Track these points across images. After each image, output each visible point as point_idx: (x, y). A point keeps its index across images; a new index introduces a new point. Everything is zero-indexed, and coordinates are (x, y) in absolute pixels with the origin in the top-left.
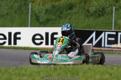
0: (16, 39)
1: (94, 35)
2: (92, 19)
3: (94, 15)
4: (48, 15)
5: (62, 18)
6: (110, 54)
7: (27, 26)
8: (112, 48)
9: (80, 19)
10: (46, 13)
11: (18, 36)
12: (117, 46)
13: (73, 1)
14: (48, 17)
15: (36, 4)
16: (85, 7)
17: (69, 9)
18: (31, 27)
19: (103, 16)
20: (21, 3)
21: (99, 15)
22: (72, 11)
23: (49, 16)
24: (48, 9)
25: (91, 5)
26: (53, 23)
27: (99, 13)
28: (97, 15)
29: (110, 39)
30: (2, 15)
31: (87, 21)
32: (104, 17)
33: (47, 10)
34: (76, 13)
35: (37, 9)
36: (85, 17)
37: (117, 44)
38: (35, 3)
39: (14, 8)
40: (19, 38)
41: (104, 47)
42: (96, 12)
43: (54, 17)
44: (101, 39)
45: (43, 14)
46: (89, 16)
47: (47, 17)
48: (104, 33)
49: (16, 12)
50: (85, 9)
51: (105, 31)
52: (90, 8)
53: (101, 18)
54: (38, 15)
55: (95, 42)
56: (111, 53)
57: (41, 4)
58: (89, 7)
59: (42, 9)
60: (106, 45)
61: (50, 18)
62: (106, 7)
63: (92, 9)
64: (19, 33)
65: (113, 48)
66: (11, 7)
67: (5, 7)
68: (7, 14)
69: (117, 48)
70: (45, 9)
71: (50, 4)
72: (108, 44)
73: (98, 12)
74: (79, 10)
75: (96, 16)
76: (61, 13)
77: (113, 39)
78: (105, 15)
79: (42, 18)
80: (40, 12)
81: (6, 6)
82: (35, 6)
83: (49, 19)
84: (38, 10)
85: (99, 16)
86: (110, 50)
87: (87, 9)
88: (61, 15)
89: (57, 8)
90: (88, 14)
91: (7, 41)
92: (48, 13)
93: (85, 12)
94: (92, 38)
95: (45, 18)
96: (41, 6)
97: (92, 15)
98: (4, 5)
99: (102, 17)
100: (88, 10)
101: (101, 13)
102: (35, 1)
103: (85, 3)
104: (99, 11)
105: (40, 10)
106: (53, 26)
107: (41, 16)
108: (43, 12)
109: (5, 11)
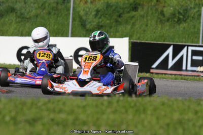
1: (170, 51)
2: (167, 26)
3: (170, 20)
4: (100, 18)
5: (120, 24)
6: (195, 82)
7: (67, 36)
8: (198, 71)
9: (149, 25)
10: (96, 15)
14: (99, 22)
15: (81, 1)
16: (157, 7)
17: (133, 10)
18: (72, 36)
19: (185, 21)
21: (179, 19)
22: (136, 13)
23: (101, 20)
24: (99, 9)
25: (166, 5)
27: (179, 17)
28: (176, 20)
29: (195, 58)
30: (28, 17)
31: (159, 29)
32: (187, 24)
33: (98, 11)
34: (143, 16)
35: (82, 8)
36: (157, 22)
39: (47, 7)
41: (186, 70)
42: (174, 15)
43: (108, 21)
44: (182, 57)
45: (91, 16)
46: (164, 22)
47: (97, 21)
48: (186, 48)
49: (49, 13)
50: (157, 10)
51: (188, 46)
52: (165, 9)
53: (181, 25)
54: (84, 18)
55: (171, 63)
56: (196, 80)
57: (89, 1)
58: (164, 7)
59: (89, 9)
60: (189, 68)
61: (103, 22)
63: (168, 11)
65: (200, 72)
66: (42, 5)
67: (32, 5)
68: (37, 16)
70: (96, 9)
71: (102, 1)
73: (177, 15)
74: (148, 12)
75: (174, 21)
76: (120, 16)
77: (200, 58)
78: (188, 20)
79: (90, 23)
80: (87, 14)
81: (34, 3)
82: (79, 4)
83: (101, 24)
84: (84, 10)
85: (179, 21)
86: (194, 76)
87: (160, 9)
88: (120, 20)
89: (114, 7)
90: (162, 18)
92: (99, 16)
93: (157, 15)
94: (168, 56)
95: (95, 23)
96: (89, 5)
97: (168, 20)
99: (183, 23)
100: (162, 13)
101: (182, 16)
103: (158, 1)
104: (179, 13)
105: (88, 10)
107: (89, 21)
108: (91, 13)
109: (34, 11)
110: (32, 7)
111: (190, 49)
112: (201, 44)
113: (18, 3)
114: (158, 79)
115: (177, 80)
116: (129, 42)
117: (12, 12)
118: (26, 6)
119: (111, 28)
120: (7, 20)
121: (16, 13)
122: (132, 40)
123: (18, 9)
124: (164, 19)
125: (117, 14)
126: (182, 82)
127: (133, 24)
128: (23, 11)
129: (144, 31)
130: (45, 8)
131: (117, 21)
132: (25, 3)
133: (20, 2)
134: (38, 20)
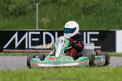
1: (16, 36)
3: (14, 14)
8: (36, 49)
12: (42, 47)
27: (19, 11)
37: (42, 44)
41: (28, 49)
44: (25, 39)
48: (27, 33)
55: (17, 44)
60: (30, 47)
65: (38, 49)
69: (42, 49)
72: (32, 45)
77: (38, 39)
78: (26, 13)
86: (34, 52)
94: (14, 39)
101: (22, 11)
111: (30, 33)
112: (37, 30)
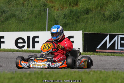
0: (34, 42)
1: (107, 38)
2: (107, 23)
3: (109, 19)
4: (66, 19)
5: (79, 22)
6: (119, 57)
7: (46, 31)
9: (96, 23)
10: (64, 18)
11: (36, 40)
13: (90, 6)
14: (66, 22)
15: (55, 9)
16: (101, 11)
17: (86, 14)
18: (48, 31)
20: (40, 8)
21: (114, 19)
22: (88, 15)
23: (67, 20)
24: (66, 14)
25: (106, 10)
26: (71, 27)
27: (113, 17)
29: (122, 42)
30: (23, 19)
31: (102, 25)
32: (119, 21)
33: (65, 15)
34: (92, 18)
35: (56, 13)
36: (101, 20)
38: (53, 8)
39: (34, 13)
40: (38, 42)
43: (71, 21)
45: (61, 18)
46: (105, 20)
49: (36, 17)
50: (100, 13)
51: (118, 35)
52: (106, 13)
53: (116, 22)
54: (57, 19)
55: (108, 45)
57: (60, 9)
61: (68, 22)
62: (121, 11)
64: (37, 37)
66: (31, 12)
67: (25, 12)
68: (28, 19)
70: (64, 13)
71: (68, 9)
72: (121, 46)
74: (95, 15)
75: (111, 20)
76: (78, 18)
78: (120, 19)
79: (60, 22)
80: (58, 17)
81: (27, 11)
82: (54, 11)
84: (56, 14)
87: (102, 13)
88: (78, 20)
89: (74, 12)
91: (26, 44)
92: (66, 17)
93: (101, 16)
94: (106, 41)
95: (63, 22)
96: (60, 12)
97: (107, 19)
98: (25, 11)
99: (116, 20)
100: (104, 14)
101: (115, 17)
102: (54, 7)
103: (101, 8)
104: (114, 15)
105: (59, 14)
106: (71, 30)
107: (60, 21)
108: (61, 16)
109: (26, 16)
110: (26, 14)
111: (120, 36)
113: (17, 11)
114: (97, 56)
115: (108, 56)
116: (83, 33)
117: (13, 17)
118: (22, 13)
119: (73, 25)
120: (10, 22)
121: (16, 17)
122: (84, 32)
123: (17, 15)
124: (105, 18)
125: (77, 16)
126: (111, 57)
127: (86, 22)
128: (20, 16)
129: (93, 26)
130: (33, 14)
131: (76, 21)
132: (21, 11)
133: (18, 11)
134: (29, 21)
